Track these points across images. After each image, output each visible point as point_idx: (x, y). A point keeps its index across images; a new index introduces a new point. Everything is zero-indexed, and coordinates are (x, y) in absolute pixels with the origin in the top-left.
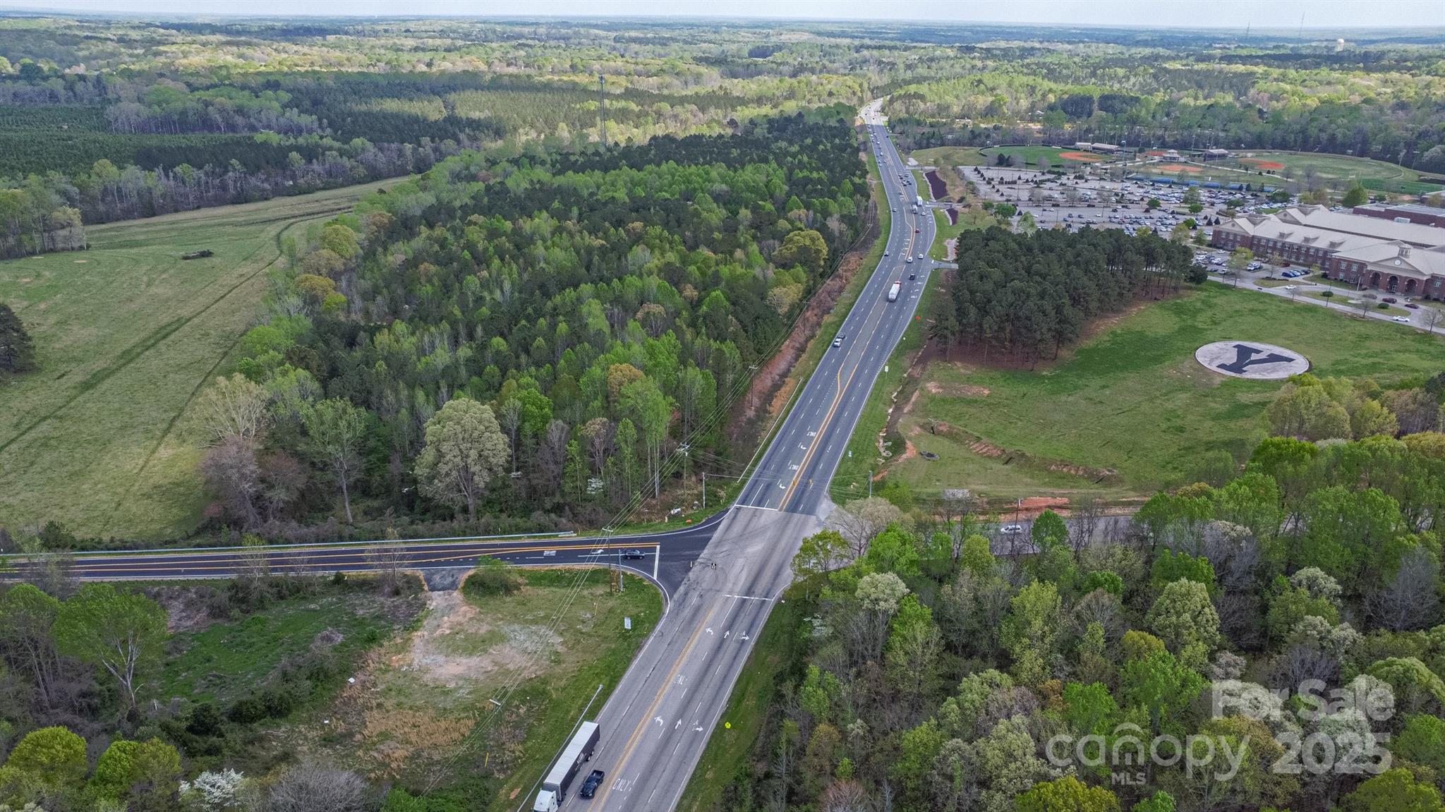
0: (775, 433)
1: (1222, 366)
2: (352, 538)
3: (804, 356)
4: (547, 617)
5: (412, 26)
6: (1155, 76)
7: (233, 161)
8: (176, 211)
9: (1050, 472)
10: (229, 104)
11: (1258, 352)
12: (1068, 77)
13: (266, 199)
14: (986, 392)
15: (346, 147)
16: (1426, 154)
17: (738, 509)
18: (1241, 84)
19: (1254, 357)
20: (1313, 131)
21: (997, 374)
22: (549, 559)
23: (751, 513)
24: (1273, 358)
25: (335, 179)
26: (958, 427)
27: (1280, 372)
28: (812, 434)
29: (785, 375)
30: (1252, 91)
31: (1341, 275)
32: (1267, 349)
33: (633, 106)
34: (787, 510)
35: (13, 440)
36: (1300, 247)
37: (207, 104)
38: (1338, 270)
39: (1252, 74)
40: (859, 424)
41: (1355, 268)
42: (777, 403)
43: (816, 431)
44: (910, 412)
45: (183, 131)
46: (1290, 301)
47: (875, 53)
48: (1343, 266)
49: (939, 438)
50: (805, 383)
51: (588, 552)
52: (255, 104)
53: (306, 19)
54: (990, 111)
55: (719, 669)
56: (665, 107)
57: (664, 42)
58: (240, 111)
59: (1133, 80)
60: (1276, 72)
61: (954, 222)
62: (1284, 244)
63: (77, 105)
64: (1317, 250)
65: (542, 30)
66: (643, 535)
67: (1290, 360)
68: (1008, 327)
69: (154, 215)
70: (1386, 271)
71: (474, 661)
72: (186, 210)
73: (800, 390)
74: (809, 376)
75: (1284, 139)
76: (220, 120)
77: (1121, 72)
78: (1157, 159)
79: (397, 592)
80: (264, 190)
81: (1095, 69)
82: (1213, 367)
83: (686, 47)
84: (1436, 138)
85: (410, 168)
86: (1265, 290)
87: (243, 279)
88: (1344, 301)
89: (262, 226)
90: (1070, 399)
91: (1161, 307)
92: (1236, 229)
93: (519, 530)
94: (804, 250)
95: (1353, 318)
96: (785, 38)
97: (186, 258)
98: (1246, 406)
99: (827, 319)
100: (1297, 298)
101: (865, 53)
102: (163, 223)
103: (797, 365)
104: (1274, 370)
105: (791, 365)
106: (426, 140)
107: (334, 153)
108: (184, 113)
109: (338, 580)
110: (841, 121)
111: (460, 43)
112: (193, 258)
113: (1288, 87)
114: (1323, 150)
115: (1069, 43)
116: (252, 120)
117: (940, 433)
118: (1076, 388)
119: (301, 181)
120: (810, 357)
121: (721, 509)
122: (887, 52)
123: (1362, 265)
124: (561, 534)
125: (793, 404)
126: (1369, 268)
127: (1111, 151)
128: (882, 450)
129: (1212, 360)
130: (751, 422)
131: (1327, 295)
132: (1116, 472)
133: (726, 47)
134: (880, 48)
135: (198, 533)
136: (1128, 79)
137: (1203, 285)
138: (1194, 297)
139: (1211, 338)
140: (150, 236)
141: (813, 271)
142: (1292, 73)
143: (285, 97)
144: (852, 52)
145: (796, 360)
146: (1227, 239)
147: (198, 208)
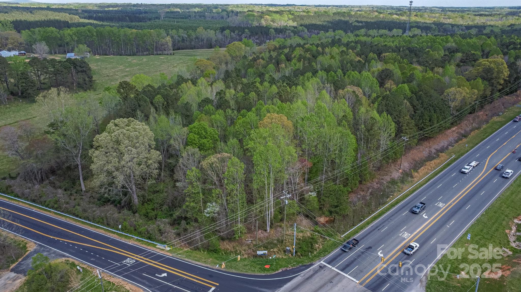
0: (407, 195)
3: (465, 140)
17: (321, 267)
23: (333, 274)
28: (441, 205)
29: (442, 150)
34: (368, 287)
40: (492, 205)
42: (422, 170)
43: (445, 202)
50: (455, 159)
51: (154, 271)
73: (448, 164)
74: (462, 155)
93: (135, 230)
94: (489, 70)
99: (495, 119)
103: (456, 145)
105: (451, 144)
120: (468, 142)
121: (307, 263)
124: (159, 246)
125: (436, 174)
128: (512, 239)
130: (393, 182)
141: (492, 85)
145: (457, 142)
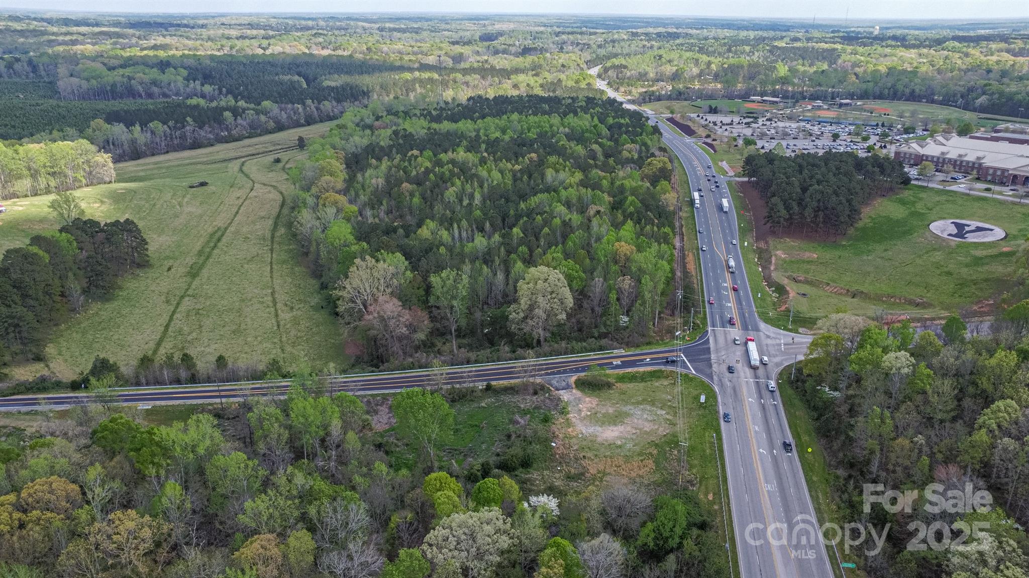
0: (702, 285)
1: (950, 235)
2: (476, 362)
3: (686, 238)
4: (644, 400)
5: (224, 20)
6: (770, 51)
7: (188, 119)
8: (153, 155)
9: (883, 301)
10: (146, 78)
11: (968, 226)
12: (714, 52)
13: (212, 145)
14: (815, 256)
15: (259, 107)
16: (977, 101)
17: (713, 330)
18: (831, 56)
19: (967, 229)
20: (900, 87)
21: (816, 245)
22: (617, 367)
23: (722, 331)
24: (979, 229)
25: (256, 130)
26: (810, 277)
27: (989, 238)
28: (725, 285)
29: (682, 249)
30: (840, 61)
31: (989, 178)
32: (974, 224)
33: (436, 76)
34: (743, 329)
35: (174, 312)
36: (956, 161)
37: (130, 78)
38: (987, 174)
39: (834, 50)
40: (748, 278)
41: (999, 173)
42: (690, 267)
43: (725, 282)
44: (776, 269)
45: (114, 98)
46: (968, 195)
47: (571, 37)
48: (991, 171)
49: (800, 284)
50: (698, 254)
52: (164, 78)
53: (138, 16)
54: (676, 77)
55: (773, 421)
56: (459, 76)
57: (417, 31)
58: (154, 83)
59: (756, 54)
60: (849, 49)
61: (715, 151)
62: (944, 159)
63: (18, 80)
64: (968, 162)
65: (322, 23)
66: (666, 349)
67: (992, 230)
68: (821, 214)
69: (139, 158)
70: (1022, 174)
71: (621, 428)
72: (159, 154)
73: (699, 259)
75: (881, 93)
76: (141, 89)
77: (747, 48)
78: (810, 107)
79: (535, 393)
80: (209, 139)
81: (730, 47)
82: (945, 235)
83: (433, 34)
84: (979, 91)
85: (302, 121)
86: (947, 188)
87: (241, 201)
88: (1000, 193)
89: (224, 164)
90: (870, 258)
91: (891, 201)
92: (911, 150)
94: (662, 170)
95: (1014, 203)
96: (498, 27)
97: (191, 187)
98: (981, 258)
99: (683, 215)
100: (972, 192)
101: (564, 37)
102: (149, 164)
103: (685, 243)
104: (985, 237)
105: (682, 245)
106: (309, 102)
107: (252, 112)
108: (114, 85)
109: (489, 388)
110: (589, 84)
111: (271, 33)
112: (197, 187)
113: (862, 58)
114: (907, 100)
115: (697, 29)
116: (165, 90)
117: (800, 281)
118: (869, 251)
119: (234, 132)
120: (690, 239)
121: (703, 331)
122: (579, 36)
123: (1004, 171)
124: (615, 351)
125: (700, 267)
126: (1010, 172)
127: (776, 102)
128: (771, 293)
129: (942, 232)
130: (682, 279)
131: (988, 190)
132: (925, 300)
133: (461, 33)
134: (572, 33)
135: (353, 365)
136: (754, 54)
137: (909, 186)
138: (906, 194)
139: (933, 218)
140: (149, 173)
142: (861, 49)
143: (185, 73)
144: (554, 36)
145: (683, 240)
146: (905, 157)
147: (167, 152)
